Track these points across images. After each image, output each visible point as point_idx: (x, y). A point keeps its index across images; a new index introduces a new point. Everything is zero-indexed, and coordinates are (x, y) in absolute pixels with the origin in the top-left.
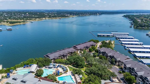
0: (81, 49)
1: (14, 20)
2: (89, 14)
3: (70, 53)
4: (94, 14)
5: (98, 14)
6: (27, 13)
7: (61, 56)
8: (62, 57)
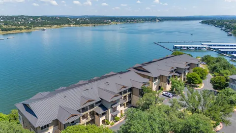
0: (161, 77)
1: (13, 27)
2: (143, 20)
3: (125, 92)
4: (151, 20)
5: (157, 20)
6: (40, 18)
7: (92, 106)
8: (97, 109)
